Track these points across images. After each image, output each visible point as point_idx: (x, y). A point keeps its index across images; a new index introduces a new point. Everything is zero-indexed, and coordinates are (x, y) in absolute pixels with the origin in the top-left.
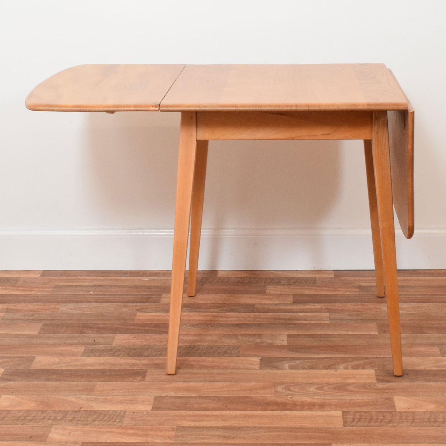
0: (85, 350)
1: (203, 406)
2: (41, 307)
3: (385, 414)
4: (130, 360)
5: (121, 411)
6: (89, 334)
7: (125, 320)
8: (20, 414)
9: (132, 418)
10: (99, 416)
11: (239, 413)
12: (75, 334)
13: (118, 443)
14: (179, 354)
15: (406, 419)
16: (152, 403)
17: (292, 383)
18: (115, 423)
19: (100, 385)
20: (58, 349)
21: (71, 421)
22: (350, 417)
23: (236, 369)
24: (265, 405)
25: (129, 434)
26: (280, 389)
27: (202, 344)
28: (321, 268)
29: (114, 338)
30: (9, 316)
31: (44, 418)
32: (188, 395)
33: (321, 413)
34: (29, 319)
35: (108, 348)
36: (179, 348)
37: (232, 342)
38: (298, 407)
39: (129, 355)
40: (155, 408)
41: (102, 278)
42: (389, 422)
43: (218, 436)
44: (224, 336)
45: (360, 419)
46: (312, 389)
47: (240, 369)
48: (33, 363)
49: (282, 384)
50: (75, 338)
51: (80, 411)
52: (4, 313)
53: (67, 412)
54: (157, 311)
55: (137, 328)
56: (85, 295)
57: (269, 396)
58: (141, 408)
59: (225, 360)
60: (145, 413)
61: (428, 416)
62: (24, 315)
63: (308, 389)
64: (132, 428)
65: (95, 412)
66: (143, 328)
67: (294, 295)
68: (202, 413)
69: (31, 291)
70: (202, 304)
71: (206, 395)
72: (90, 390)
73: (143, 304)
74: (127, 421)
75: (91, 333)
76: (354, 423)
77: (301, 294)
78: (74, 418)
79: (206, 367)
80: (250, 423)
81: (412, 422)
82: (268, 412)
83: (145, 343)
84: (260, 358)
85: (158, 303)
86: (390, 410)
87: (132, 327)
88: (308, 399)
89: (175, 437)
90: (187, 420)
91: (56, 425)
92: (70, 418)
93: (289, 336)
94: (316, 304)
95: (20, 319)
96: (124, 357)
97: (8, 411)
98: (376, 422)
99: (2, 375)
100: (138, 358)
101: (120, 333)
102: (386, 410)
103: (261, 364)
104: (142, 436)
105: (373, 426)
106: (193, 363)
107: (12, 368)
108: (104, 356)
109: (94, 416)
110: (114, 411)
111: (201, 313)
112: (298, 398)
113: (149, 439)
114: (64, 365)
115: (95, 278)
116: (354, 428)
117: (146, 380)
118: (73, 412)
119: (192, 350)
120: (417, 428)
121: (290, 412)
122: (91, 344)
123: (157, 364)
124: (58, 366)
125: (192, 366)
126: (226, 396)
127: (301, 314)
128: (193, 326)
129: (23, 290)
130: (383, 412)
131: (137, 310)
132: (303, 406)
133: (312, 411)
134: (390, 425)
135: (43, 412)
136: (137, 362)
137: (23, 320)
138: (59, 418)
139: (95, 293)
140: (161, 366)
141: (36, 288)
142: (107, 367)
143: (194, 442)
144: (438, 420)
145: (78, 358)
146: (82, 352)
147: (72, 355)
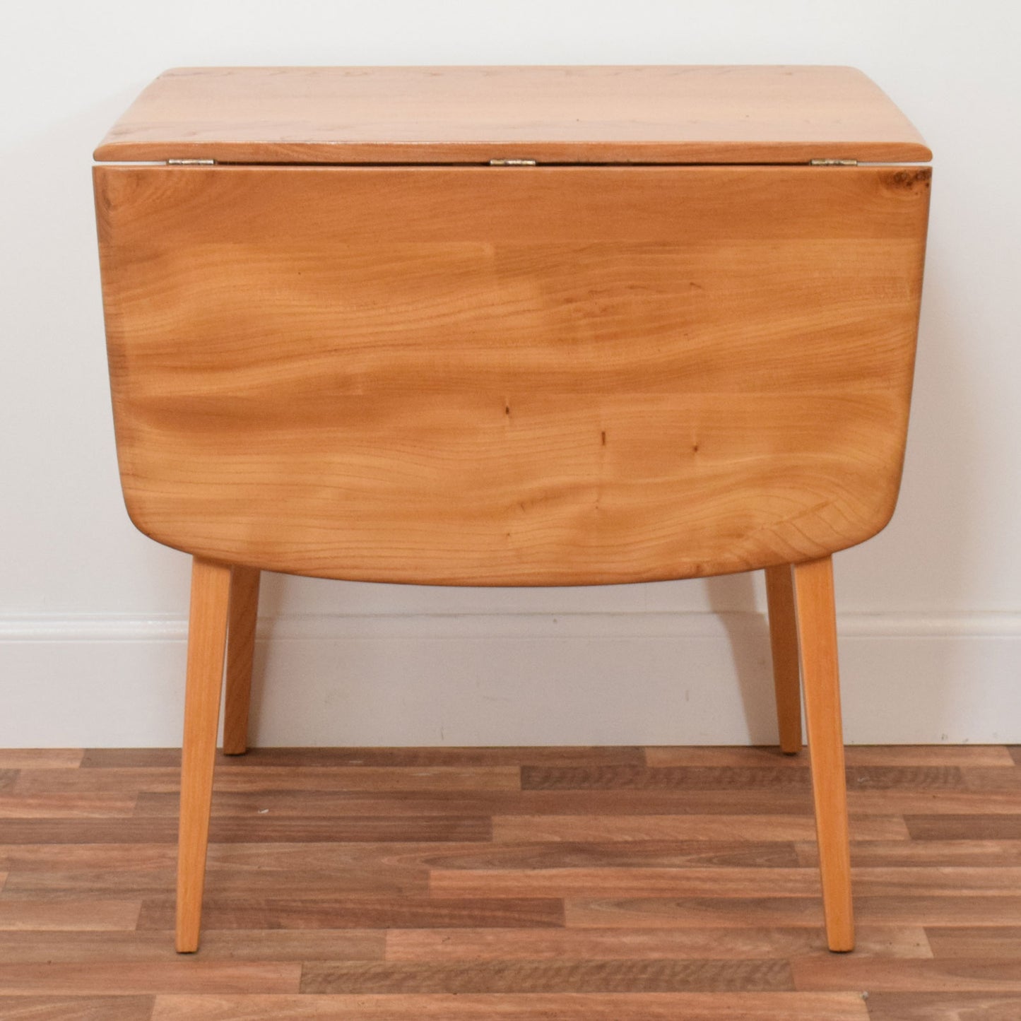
0: (303, 975)
2: (115, 854)
6: (300, 931)
7: (400, 890)
12: (257, 931)
27: (669, 956)
28: (967, 740)
29: (382, 942)
30: (26, 879)
34: (91, 890)
35: (373, 971)
37: (762, 949)
44: (727, 932)
50: (259, 941)
54: (489, 864)
55: (445, 911)
56: (244, 819)
62: (73, 878)
66: (465, 913)
67: (907, 818)
69: (71, 808)
70: (626, 842)
75: (304, 928)
77: (928, 812)
83: (486, 956)
84: (866, 994)
85: (484, 839)
87: (429, 910)
93: (930, 932)
94: (986, 843)
95: (64, 890)
96: (436, 996)
100: (475, 996)
103: (871, 1012)
108: (371, 991)
111: (634, 870)
122: (317, 959)
127: (948, 870)
128: (619, 905)
129: (40, 806)
131: (427, 861)
137: (72, 890)
139: (279, 813)
141: (80, 798)
145: (291, 997)
146: (297, 981)
147: (270, 990)
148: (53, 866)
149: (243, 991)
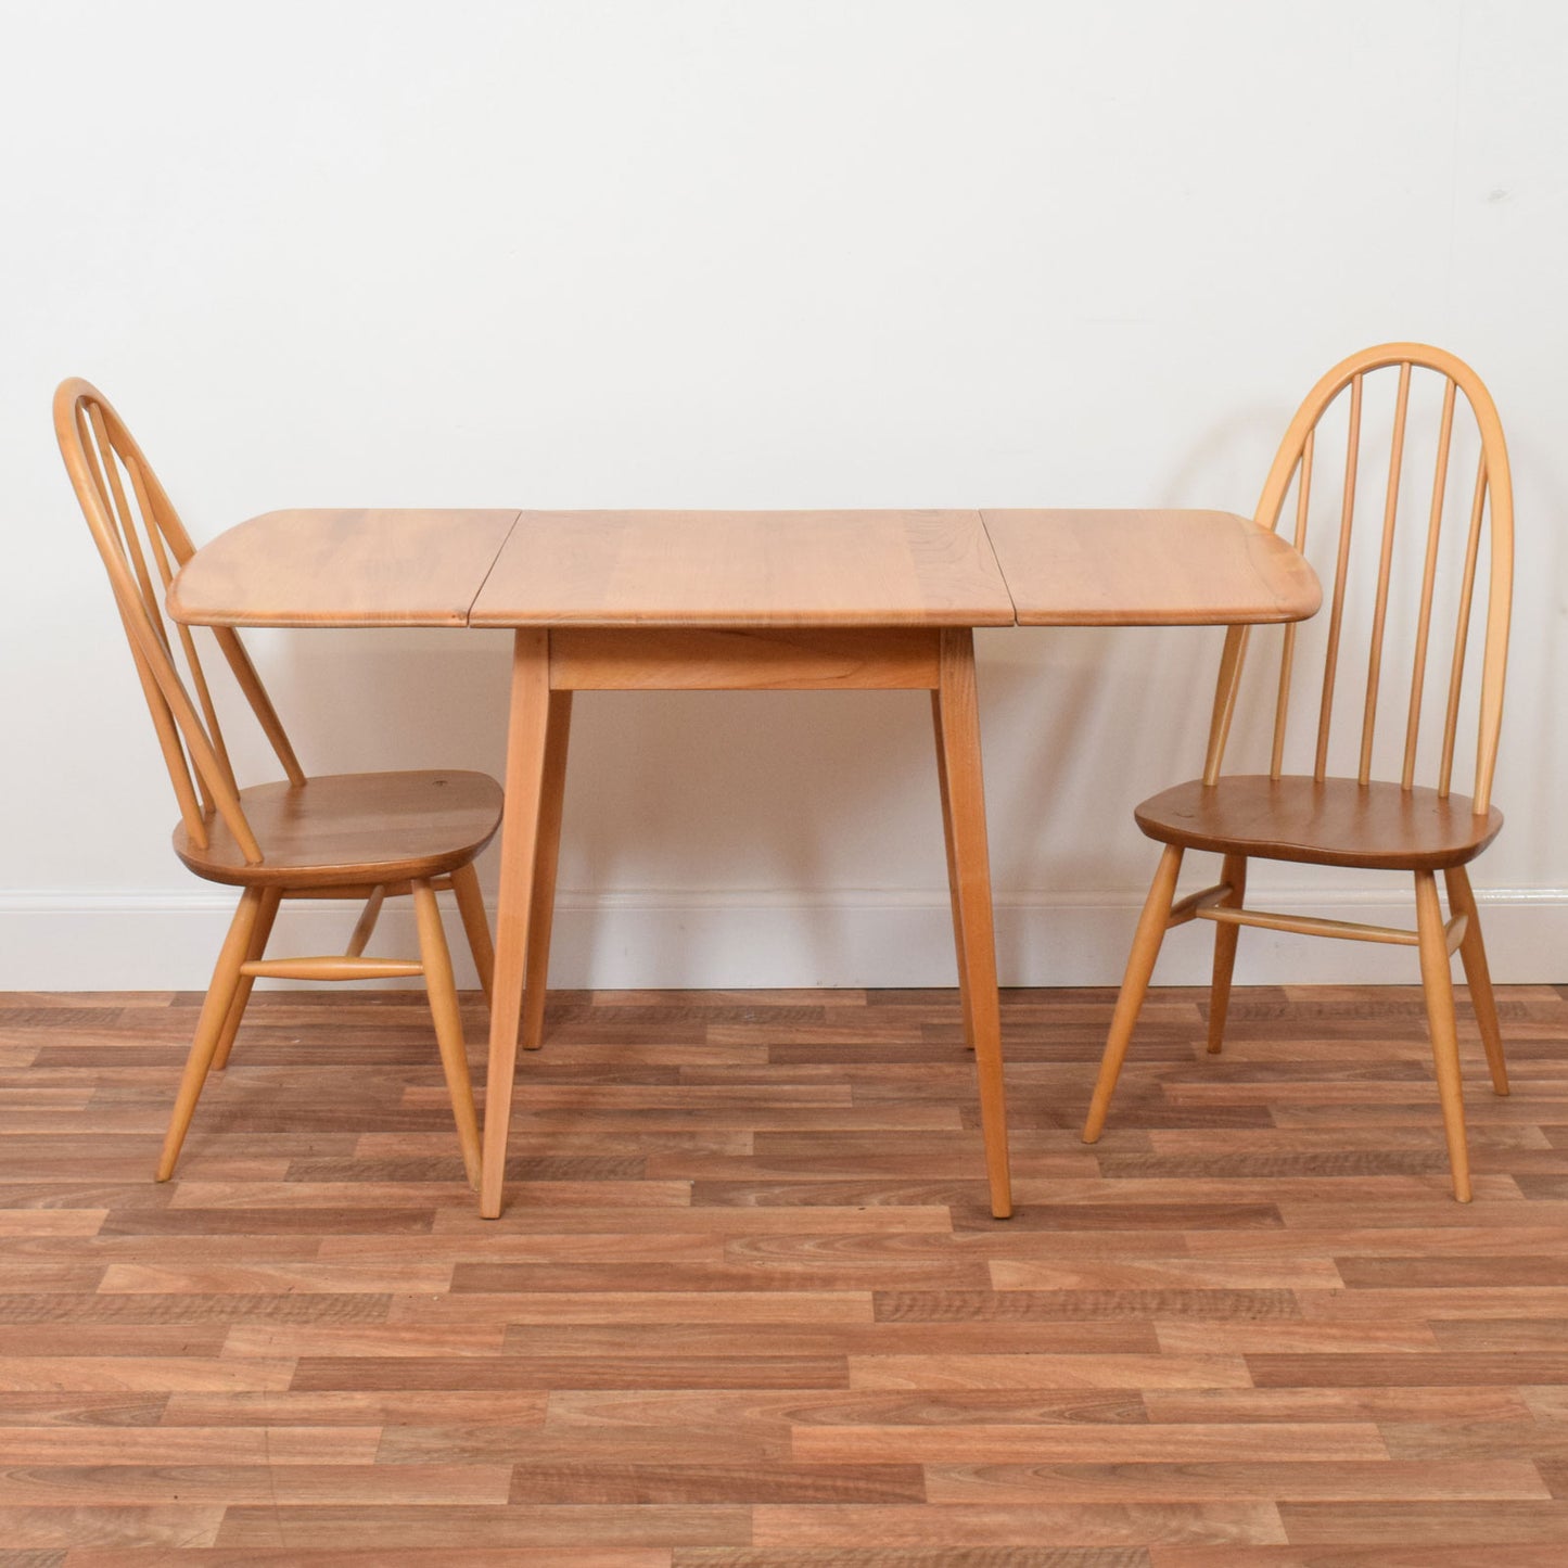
0: (291, 1167)
1: (564, 1282)
3: (967, 1297)
4: (396, 1190)
5: (382, 1295)
6: (298, 1134)
7: (380, 1102)
8: (157, 1302)
9: (408, 1308)
10: (332, 1305)
11: (644, 1296)
12: (266, 1134)
13: (380, 1358)
14: (509, 1175)
15: (1013, 1306)
16: (451, 1277)
17: (763, 1235)
18: (369, 1320)
19: (329, 1241)
20: (230, 1167)
21: (270, 1315)
22: (889, 1305)
23: (637, 1205)
24: (703, 1280)
25: (403, 1341)
26: (735, 1247)
27: (561, 1153)
28: (836, 985)
29: (355, 1142)
30: (108, 1094)
31: (210, 1310)
32: (530, 1261)
33: (826, 1295)
34: (153, 1102)
35: (344, 1164)
36: (507, 1162)
37: (629, 1149)
38: (776, 1283)
39: (391, 1178)
40: (457, 1288)
41: (318, 1008)
42: (978, 1311)
43: (600, 1343)
44: (610, 1135)
45: (911, 1308)
46: (808, 1246)
47: (645, 1205)
48: (175, 1196)
49: (743, 1236)
50: (266, 1141)
51: (288, 1296)
52: (93, 1090)
53: (261, 1297)
55: (407, 1119)
56: (280, 1047)
57: (713, 1261)
58: (426, 1287)
59: (613, 1189)
60: (435, 1298)
61: (1061, 1298)
62: (142, 1093)
63: (798, 1247)
64: (408, 1329)
65: (324, 1297)
66: (422, 1120)
67: (771, 1046)
68: (562, 1297)
69: (154, 1038)
70: (557, 1066)
71: (571, 1261)
72: (310, 1252)
73: (417, 1067)
74: (395, 1315)
75: (302, 1132)
76: (898, 1315)
77: (788, 1042)
78: (277, 1309)
79: (566, 1202)
80: (670, 1317)
81: (1027, 1312)
82: (709, 1294)
83: (427, 1153)
84: (692, 1182)
86: (978, 1289)
87: (396, 1118)
88: (797, 1267)
89: (504, 1345)
90: (529, 1312)
91: (239, 1323)
92: (269, 1310)
93: (757, 1135)
94: (823, 1066)
95: (132, 1102)
96: (382, 1183)
97: (128, 1297)
98: (946, 1311)
99: (106, 1220)
100: (411, 1184)
101: (369, 1131)
102: (970, 1289)
103: (693, 1196)
104: (431, 1343)
105: (940, 1320)
106: (538, 1194)
107: (127, 1207)
108: (337, 1180)
109: (322, 1306)
110: (365, 1295)
111: (556, 1088)
112: (775, 1264)
113: (447, 1351)
114: (247, 1199)
115: (301, 1008)
116: (898, 1325)
117: (433, 1231)
118: (275, 1297)
119: (537, 1166)
120: (1033, 1324)
121: (758, 1293)
122: (304, 1156)
123: (457, 1197)
124: (230, 1202)
125: (537, 1202)
126: (615, 1261)
127: (787, 1088)
128: (536, 1114)
129: (133, 1037)
130: (963, 1292)
131: (405, 1081)
132: (787, 1281)
133: (807, 1291)
134: (976, 1318)
135: (206, 1297)
136: (412, 1192)
137: (137, 1102)
138: (244, 1310)
139: (305, 1043)
140: (468, 1202)
141: (164, 1031)
142: (343, 1204)
143: (546, 1355)
144: (1083, 1307)
145: (277, 1184)
146: (284, 1172)
147: (263, 1179)
148: (130, 1083)
149: (242, 1179)
